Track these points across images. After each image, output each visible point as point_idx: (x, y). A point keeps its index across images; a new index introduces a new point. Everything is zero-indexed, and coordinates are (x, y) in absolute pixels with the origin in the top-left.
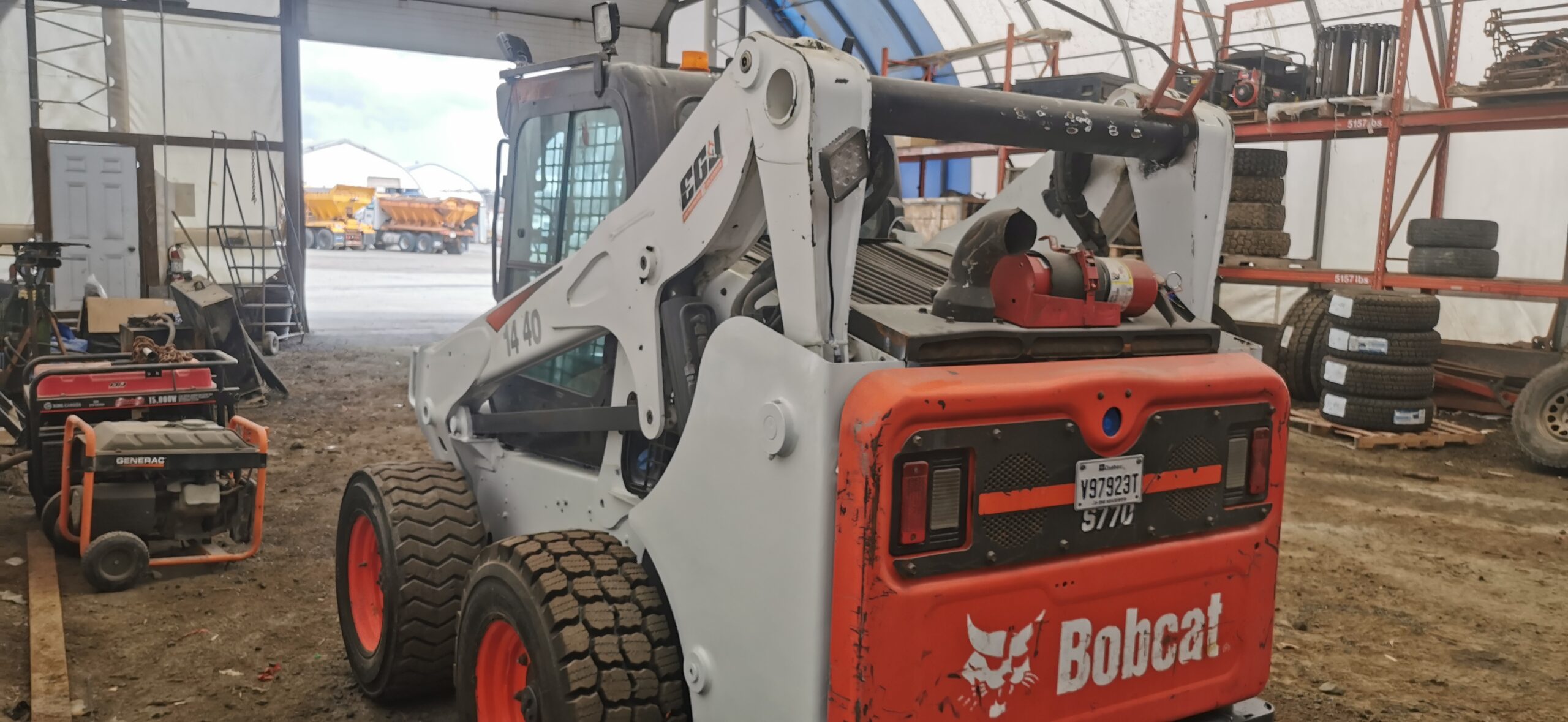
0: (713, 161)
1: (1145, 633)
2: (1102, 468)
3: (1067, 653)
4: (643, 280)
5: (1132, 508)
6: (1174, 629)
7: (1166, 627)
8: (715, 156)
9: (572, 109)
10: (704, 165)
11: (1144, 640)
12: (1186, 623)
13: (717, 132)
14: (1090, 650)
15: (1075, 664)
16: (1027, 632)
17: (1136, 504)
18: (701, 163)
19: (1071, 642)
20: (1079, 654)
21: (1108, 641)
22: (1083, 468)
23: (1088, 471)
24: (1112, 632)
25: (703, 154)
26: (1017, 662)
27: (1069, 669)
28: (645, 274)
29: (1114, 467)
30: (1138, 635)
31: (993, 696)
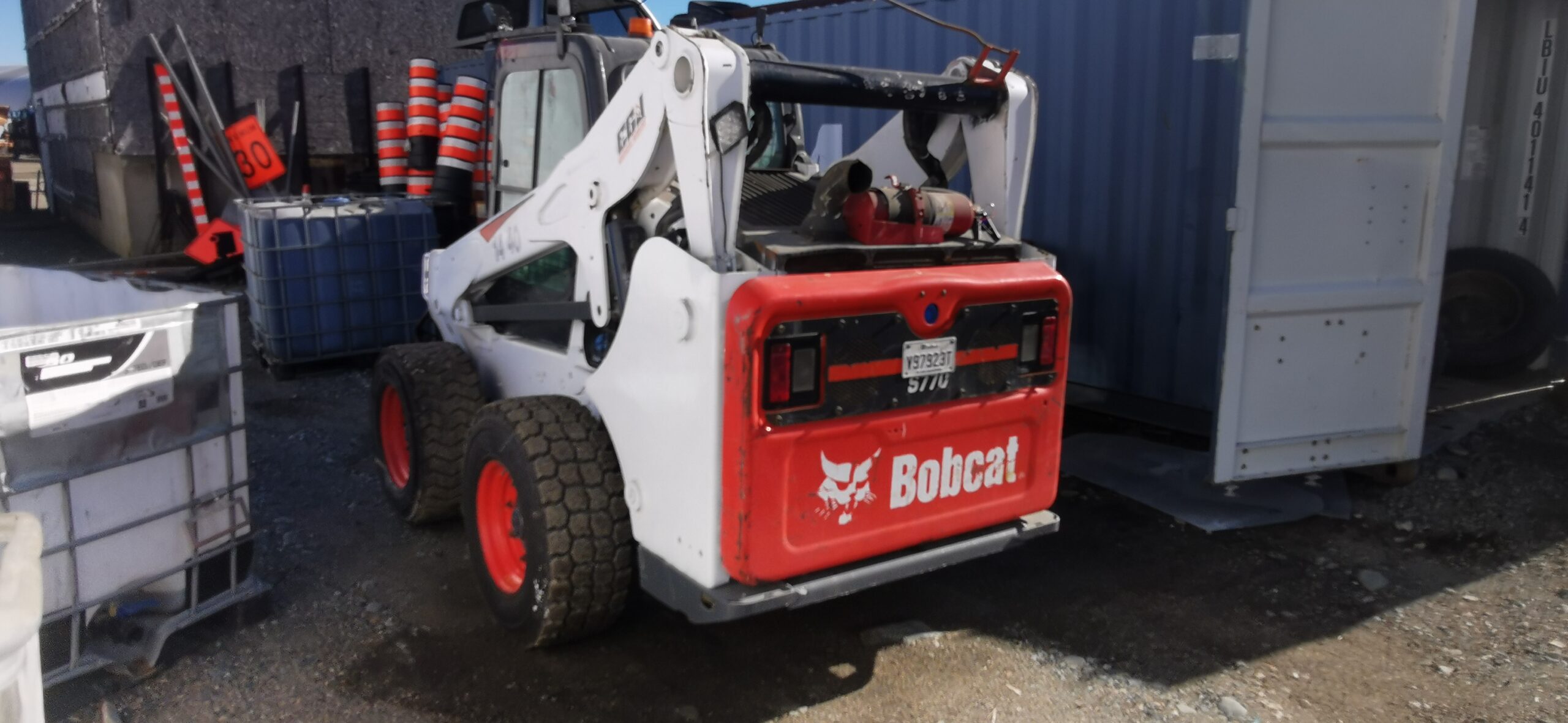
0: (639, 120)
1: (959, 465)
2: (923, 347)
3: (898, 480)
4: (592, 207)
5: (947, 376)
6: (980, 462)
7: (975, 462)
8: (641, 116)
9: (541, 68)
10: (633, 124)
11: (958, 469)
12: (990, 458)
13: (641, 99)
14: (916, 477)
15: (904, 488)
16: (867, 464)
17: (950, 373)
18: (631, 121)
19: (901, 471)
20: (908, 480)
21: (929, 471)
22: (908, 347)
23: (912, 349)
24: (932, 464)
25: (632, 114)
26: (860, 485)
27: (900, 490)
28: (593, 202)
29: (932, 347)
30: (952, 468)
31: (841, 509)
